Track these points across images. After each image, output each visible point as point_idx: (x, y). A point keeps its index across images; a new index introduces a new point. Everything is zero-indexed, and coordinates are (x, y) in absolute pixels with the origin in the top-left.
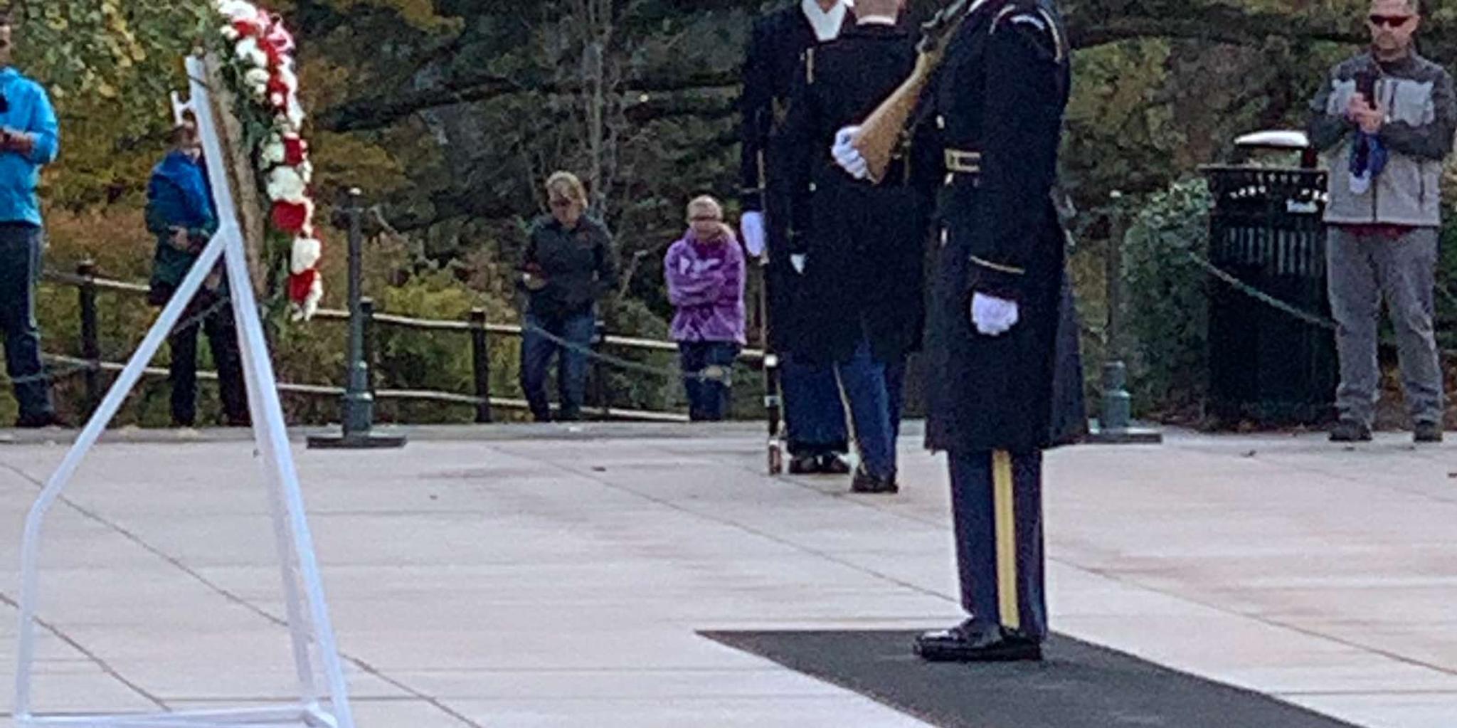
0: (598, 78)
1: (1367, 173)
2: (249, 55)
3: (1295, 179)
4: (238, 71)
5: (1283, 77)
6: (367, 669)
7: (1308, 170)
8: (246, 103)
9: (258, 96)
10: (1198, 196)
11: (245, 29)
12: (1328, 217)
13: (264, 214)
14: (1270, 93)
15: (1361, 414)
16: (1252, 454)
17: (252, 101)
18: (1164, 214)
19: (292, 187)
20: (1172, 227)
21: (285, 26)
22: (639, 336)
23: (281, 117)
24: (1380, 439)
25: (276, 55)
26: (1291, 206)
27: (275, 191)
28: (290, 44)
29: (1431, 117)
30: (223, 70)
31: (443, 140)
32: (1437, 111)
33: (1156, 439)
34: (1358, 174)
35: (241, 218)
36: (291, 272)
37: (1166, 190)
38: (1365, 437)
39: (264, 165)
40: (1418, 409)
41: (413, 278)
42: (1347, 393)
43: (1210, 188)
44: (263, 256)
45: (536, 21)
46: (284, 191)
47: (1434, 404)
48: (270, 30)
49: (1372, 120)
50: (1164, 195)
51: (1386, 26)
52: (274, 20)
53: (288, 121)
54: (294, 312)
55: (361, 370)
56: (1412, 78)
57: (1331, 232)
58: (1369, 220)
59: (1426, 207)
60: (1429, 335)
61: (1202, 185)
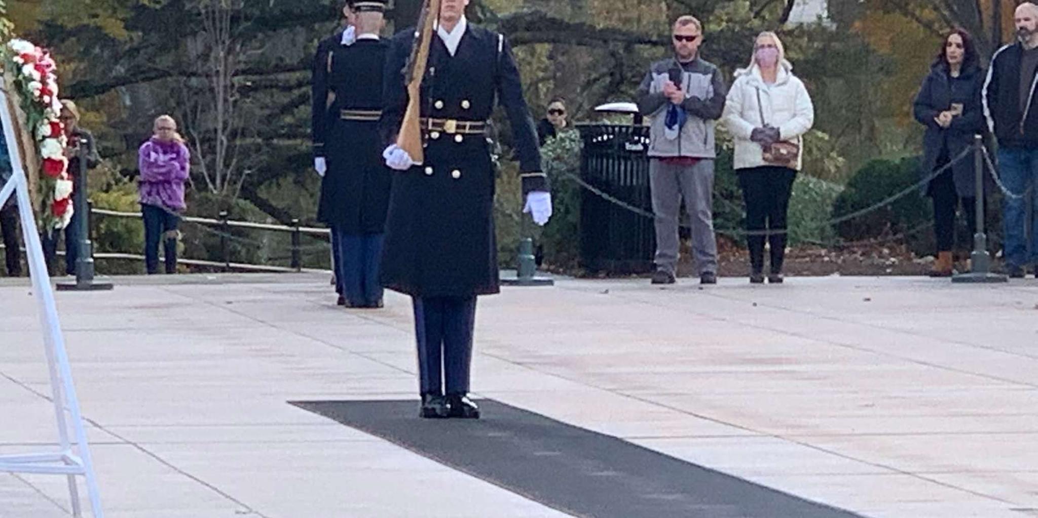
0: (221, 69)
1: (676, 127)
2: (31, 75)
3: (631, 130)
4: (24, 82)
5: (619, 65)
6: (96, 425)
7: (637, 125)
8: (29, 101)
9: (36, 98)
10: (573, 141)
11: (27, 58)
12: (650, 153)
13: (39, 168)
14: (612, 74)
15: (670, 267)
16: (607, 292)
17: (32, 100)
18: (554, 151)
19: (55, 150)
20: (558, 158)
21: (51, 56)
22: (245, 220)
23: (49, 109)
24: (680, 282)
25: (45, 73)
26: (628, 146)
27: (45, 153)
28: (54, 67)
29: (711, 95)
30: (14, 82)
31: (128, 103)
32: (715, 91)
33: (550, 283)
34: (670, 128)
35: (25, 168)
36: (55, 200)
37: (555, 137)
38: (672, 281)
39: (39, 138)
40: (704, 264)
41: (114, 187)
42: (660, 256)
43: (582, 137)
44: (40, 190)
45: (185, 36)
46: (51, 153)
47: (713, 262)
48: (41, 59)
49: (678, 96)
50: (553, 140)
51: (684, 41)
52: (45, 53)
53: (53, 111)
54: (57, 223)
55: (87, 245)
56: (700, 72)
57: (652, 161)
58: (676, 154)
59: (708, 147)
60: (710, 223)
61: (575, 134)
